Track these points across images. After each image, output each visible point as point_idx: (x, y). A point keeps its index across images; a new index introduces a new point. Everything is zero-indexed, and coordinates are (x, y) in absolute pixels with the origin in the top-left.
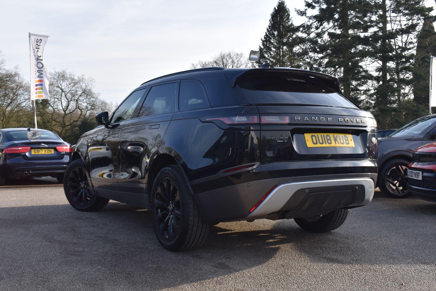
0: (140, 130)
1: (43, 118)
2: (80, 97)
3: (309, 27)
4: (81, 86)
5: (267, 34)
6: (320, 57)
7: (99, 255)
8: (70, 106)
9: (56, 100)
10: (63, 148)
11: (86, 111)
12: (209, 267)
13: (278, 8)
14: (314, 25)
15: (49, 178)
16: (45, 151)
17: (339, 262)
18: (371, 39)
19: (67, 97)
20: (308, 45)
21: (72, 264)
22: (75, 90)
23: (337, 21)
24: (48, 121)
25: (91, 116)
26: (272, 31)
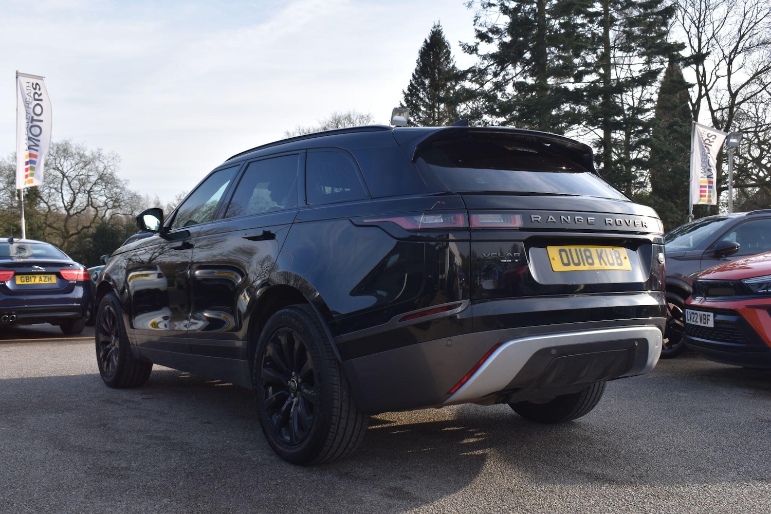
0: (216, 243)
1: (29, 222)
2: (94, 186)
3: (483, 72)
4: (97, 167)
5: (413, 83)
6: (500, 122)
7: (161, 476)
8: (76, 202)
9: (53, 191)
10: (73, 274)
11: (104, 211)
12: (374, 496)
13: (430, 40)
14: (490, 69)
15: (47, 326)
16: (40, 278)
17: (610, 480)
18: (585, 94)
19: (72, 185)
20: (480, 103)
21: (112, 496)
22: (86, 174)
23: (528, 62)
24: (39, 228)
25: (114, 219)
26: (422, 78)
